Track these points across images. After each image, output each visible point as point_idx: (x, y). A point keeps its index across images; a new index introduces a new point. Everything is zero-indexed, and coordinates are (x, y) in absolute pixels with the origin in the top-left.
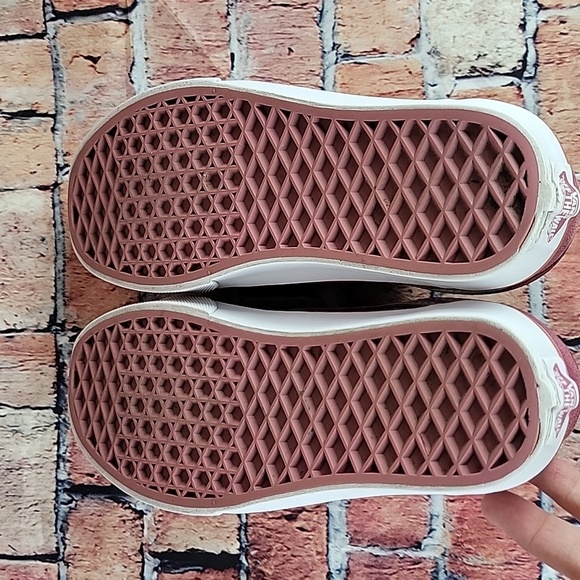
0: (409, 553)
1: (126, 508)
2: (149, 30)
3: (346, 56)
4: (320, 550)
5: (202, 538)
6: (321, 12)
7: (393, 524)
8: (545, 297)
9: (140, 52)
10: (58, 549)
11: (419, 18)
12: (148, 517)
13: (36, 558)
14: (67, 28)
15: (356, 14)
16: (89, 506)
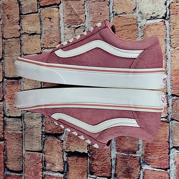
0: (133, 155)
1: (59, 140)
2: (64, 10)
3: (116, 15)
4: (109, 153)
5: (78, 148)
6: (109, 2)
7: (128, 147)
8: (171, 83)
9: (62, 16)
10: (42, 149)
11: (136, 3)
12: (64, 142)
13: (37, 151)
14: (43, 10)
15: (119, 2)
16: (50, 139)
